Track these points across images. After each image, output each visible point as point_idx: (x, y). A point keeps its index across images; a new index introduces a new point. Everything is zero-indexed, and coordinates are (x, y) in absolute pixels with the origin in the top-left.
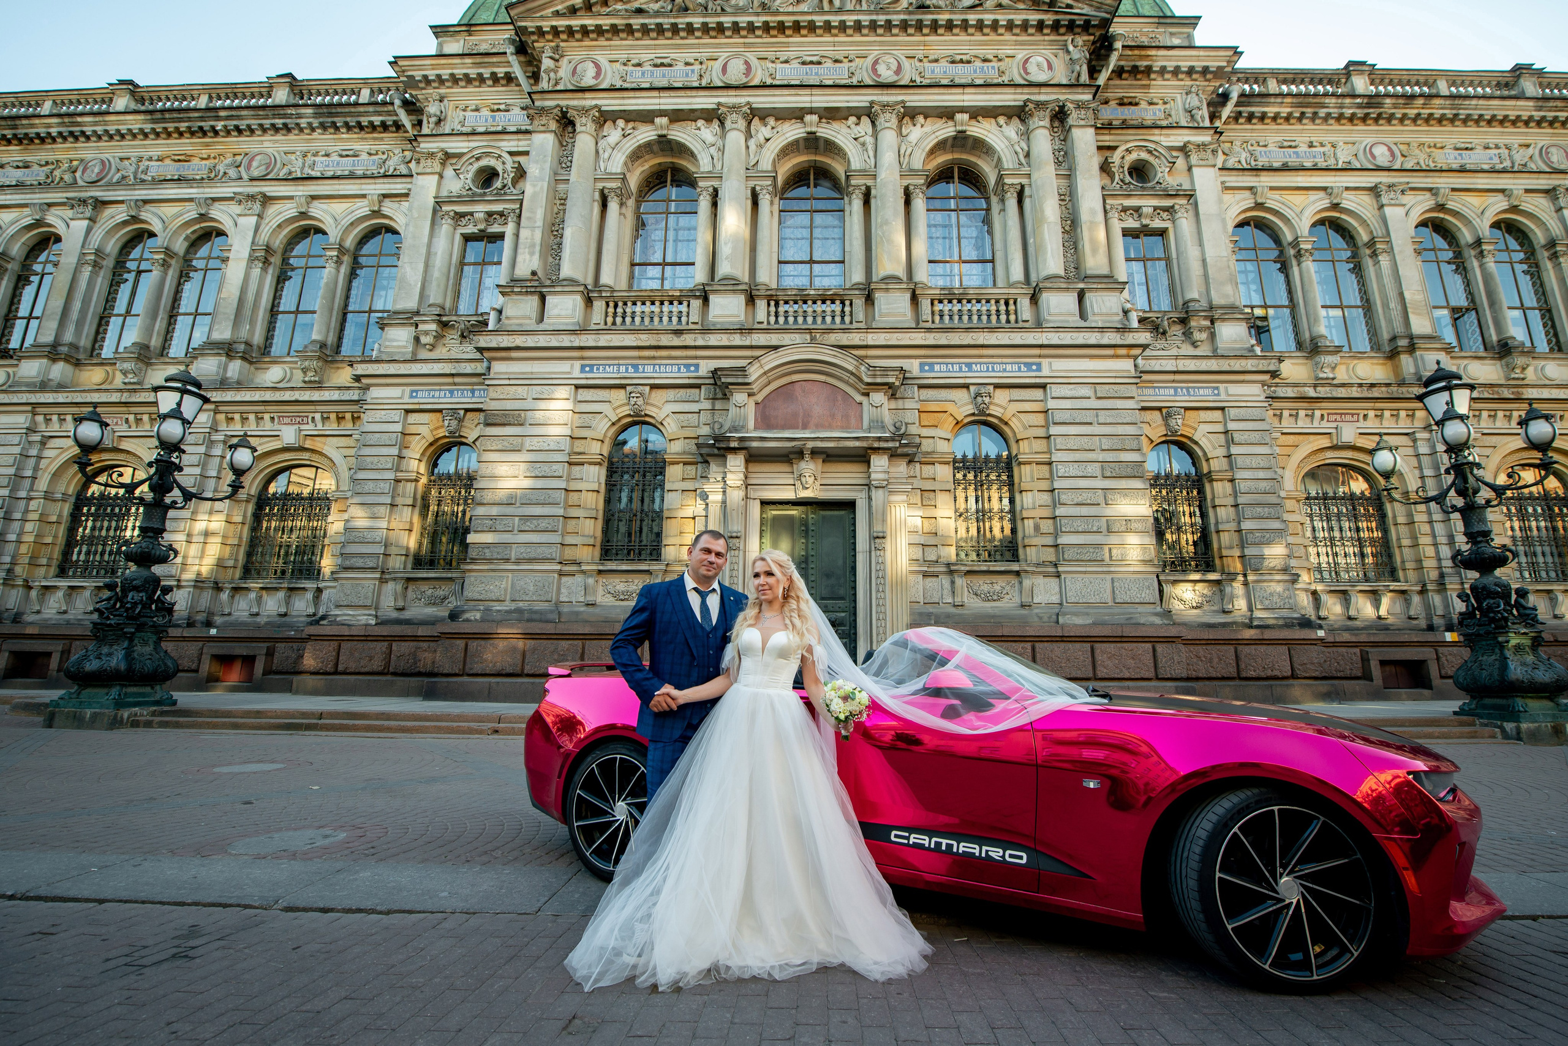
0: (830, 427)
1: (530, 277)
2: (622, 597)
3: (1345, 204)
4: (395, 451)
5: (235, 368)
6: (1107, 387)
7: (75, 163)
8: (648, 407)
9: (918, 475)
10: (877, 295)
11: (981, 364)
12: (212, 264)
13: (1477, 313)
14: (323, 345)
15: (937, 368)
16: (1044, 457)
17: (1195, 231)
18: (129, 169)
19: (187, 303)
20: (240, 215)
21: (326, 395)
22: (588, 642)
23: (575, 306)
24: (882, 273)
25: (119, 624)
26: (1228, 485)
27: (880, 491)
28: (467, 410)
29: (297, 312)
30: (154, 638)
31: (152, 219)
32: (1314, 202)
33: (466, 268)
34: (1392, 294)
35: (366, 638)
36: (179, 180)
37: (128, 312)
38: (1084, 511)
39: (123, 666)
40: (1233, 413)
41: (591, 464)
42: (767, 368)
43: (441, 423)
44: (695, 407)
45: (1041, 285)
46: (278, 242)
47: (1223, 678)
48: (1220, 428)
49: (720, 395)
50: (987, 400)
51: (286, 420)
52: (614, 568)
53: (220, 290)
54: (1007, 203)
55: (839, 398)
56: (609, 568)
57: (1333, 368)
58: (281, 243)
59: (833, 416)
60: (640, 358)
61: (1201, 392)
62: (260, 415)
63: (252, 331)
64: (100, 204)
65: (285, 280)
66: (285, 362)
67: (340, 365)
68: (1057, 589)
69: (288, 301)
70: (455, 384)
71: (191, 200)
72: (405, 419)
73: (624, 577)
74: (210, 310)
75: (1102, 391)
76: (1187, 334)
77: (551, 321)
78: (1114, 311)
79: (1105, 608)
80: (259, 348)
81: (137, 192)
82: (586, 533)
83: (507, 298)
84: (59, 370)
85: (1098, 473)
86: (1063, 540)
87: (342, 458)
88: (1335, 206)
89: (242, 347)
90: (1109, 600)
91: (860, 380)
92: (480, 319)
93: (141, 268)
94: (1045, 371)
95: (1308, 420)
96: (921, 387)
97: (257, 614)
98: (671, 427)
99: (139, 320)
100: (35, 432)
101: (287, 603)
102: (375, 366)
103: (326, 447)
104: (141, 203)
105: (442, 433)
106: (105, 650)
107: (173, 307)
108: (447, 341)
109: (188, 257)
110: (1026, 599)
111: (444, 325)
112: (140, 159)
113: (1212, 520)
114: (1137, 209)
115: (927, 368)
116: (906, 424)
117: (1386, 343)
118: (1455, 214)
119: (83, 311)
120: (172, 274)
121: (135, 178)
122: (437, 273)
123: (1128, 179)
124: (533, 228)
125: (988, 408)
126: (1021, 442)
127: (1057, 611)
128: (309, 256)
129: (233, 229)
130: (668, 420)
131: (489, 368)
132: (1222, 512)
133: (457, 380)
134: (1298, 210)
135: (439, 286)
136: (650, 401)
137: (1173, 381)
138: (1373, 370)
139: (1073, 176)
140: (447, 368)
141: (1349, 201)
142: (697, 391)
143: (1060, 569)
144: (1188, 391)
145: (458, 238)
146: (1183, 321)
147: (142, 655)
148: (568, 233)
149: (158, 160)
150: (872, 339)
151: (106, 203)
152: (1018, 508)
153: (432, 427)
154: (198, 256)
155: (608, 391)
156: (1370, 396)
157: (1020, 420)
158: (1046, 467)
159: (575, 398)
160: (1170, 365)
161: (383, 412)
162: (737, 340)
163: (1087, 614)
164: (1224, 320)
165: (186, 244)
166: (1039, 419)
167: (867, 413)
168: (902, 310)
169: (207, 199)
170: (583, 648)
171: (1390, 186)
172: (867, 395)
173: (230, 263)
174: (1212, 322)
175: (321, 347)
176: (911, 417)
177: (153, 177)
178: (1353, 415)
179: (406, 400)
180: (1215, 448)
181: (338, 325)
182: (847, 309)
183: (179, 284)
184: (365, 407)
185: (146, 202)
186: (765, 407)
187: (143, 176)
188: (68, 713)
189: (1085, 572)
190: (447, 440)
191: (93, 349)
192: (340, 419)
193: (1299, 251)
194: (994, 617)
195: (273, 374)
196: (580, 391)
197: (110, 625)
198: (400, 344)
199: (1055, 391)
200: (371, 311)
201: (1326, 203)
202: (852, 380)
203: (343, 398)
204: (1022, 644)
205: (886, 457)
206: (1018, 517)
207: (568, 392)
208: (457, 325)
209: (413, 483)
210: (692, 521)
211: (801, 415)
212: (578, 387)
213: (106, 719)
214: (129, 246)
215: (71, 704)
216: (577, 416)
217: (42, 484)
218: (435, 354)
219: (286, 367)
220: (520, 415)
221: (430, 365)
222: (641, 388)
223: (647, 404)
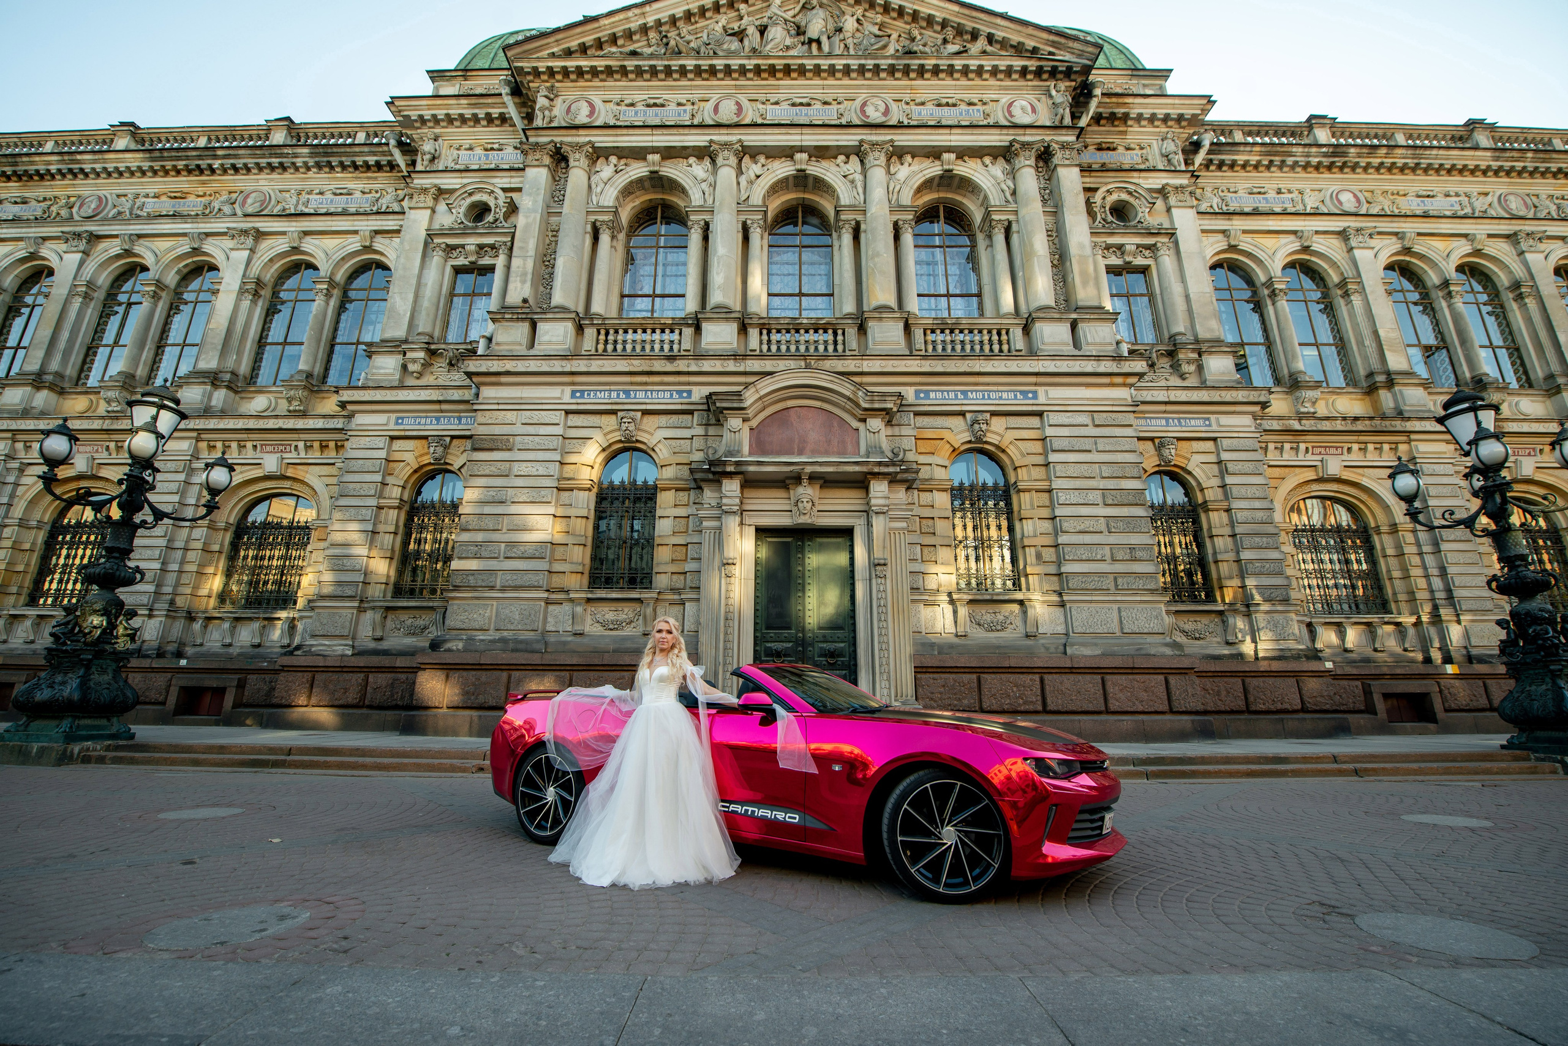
0: (827, 453)
1: (521, 305)
2: (612, 627)
3: (1315, 247)
4: (378, 478)
5: (219, 397)
6: (1104, 415)
7: (72, 199)
8: (640, 433)
9: (916, 502)
10: (871, 324)
11: (976, 391)
12: (203, 296)
13: (1448, 351)
14: (309, 375)
15: (932, 395)
16: (1044, 485)
17: (1177, 268)
18: (125, 205)
19: (175, 335)
20: (232, 249)
21: (310, 423)
22: (575, 673)
23: (566, 332)
24: (874, 303)
25: (75, 650)
26: (1224, 515)
27: (881, 517)
28: (453, 437)
29: (285, 343)
30: (114, 666)
31: (146, 253)
32: (1286, 245)
33: (455, 299)
34: (1366, 332)
35: (342, 669)
36: (174, 215)
37: (116, 343)
38: (1087, 539)
39: (76, 696)
40: (1226, 443)
41: (580, 490)
42: (762, 393)
43: (426, 450)
44: (687, 433)
45: (1034, 315)
46: (269, 276)
47: (1232, 712)
48: (1213, 458)
49: (713, 421)
50: (984, 427)
51: (269, 448)
52: (604, 596)
53: (208, 322)
54: (994, 238)
55: (835, 424)
56: (598, 596)
57: (1314, 403)
58: (272, 276)
59: (829, 442)
60: (632, 384)
61: (1193, 422)
62: (242, 443)
63: (238, 361)
64: (95, 238)
65: (274, 313)
66: (270, 392)
67: (325, 395)
68: (1062, 619)
69: (276, 333)
70: (442, 411)
71: (184, 235)
72: (390, 445)
73: (613, 606)
74: (198, 341)
75: (1099, 419)
76: (1176, 367)
77: (542, 347)
78: (1108, 340)
79: (1112, 638)
80: (245, 378)
81: (132, 227)
82: (575, 560)
83: (497, 324)
84: (42, 398)
85: (1100, 501)
86: (1067, 568)
87: (324, 487)
88: (1306, 249)
89: (228, 377)
90: (1117, 630)
91: (857, 405)
92: (469, 347)
93: (132, 300)
94: (1042, 399)
95: (1293, 453)
96: (917, 414)
97: (230, 645)
98: (663, 453)
99: (126, 350)
100: (15, 459)
101: (261, 634)
102: (361, 392)
104: (135, 238)
105: (427, 459)
106: (59, 678)
107: (161, 338)
108: (434, 369)
109: (179, 290)
110: (1031, 629)
111: (432, 353)
112: (137, 196)
113: (1210, 551)
114: (1120, 247)
115: (922, 395)
116: (905, 451)
117: (1363, 379)
118: (1422, 257)
119: (71, 341)
120: (161, 307)
121: (131, 214)
122: (426, 303)
123: (1110, 218)
124: (525, 258)
125: (985, 436)
126: (1019, 470)
127: (1063, 641)
128: (300, 290)
129: (225, 263)
130: (660, 446)
131: (477, 395)
132: (1219, 542)
133: (444, 407)
134: (1270, 253)
135: (428, 315)
136: (642, 427)
137: (1165, 412)
138: (1351, 405)
139: (1060, 213)
140: (435, 395)
141: (1319, 244)
142: (690, 417)
143: (1065, 598)
144: (1179, 422)
145: (448, 270)
146: (1171, 354)
147: (99, 684)
148: (560, 263)
149: (155, 197)
150: (867, 366)
151: (100, 237)
152: (1018, 536)
153: (417, 454)
154: (189, 289)
155: (598, 416)
156: (1354, 429)
157: (1018, 448)
158: (1046, 495)
159: (565, 424)
160: (1161, 396)
161: (367, 439)
162: (731, 366)
163: (1096, 645)
164: (1211, 353)
165: (178, 278)
166: (1037, 447)
167: (864, 439)
168: (896, 339)
169: (200, 234)
170: (571, 679)
171: (1358, 230)
172: (864, 421)
173: (220, 295)
174: (1200, 356)
175: (307, 377)
176: (908, 443)
177: (148, 213)
178: (1337, 448)
179: (392, 426)
180: (1209, 478)
181: (326, 356)
182: (840, 338)
183: (169, 316)
184: (350, 433)
185: (140, 236)
186: (759, 432)
187: (139, 212)
188: (13, 746)
189: (1091, 602)
190: (433, 467)
191: (79, 378)
192: (323, 447)
193: (1274, 290)
194: (998, 647)
195: (259, 403)
196: (571, 416)
197: (66, 650)
198: (387, 371)
199: (1054, 418)
200: (358, 343)
201: (1296, 246)
202: (849, 405)
203: (327, 426)
204: (1031, 676)
205: (886, 482)
206: (1019, 545)
207: (558, 417)
208: (445, 353)
209: (396, 511)
210: (684, 549)
211: (797, 441)
212: (568, 412)
213: (54, 754)
214: (122, 278)
215: (17, 738)
216: (567, 441)
217: (18, 512)
218: (422, 382)
219: (271, 396)
220: (508, 440)
221: (417, 392)
222: (632, 414)
223: (639, 430)
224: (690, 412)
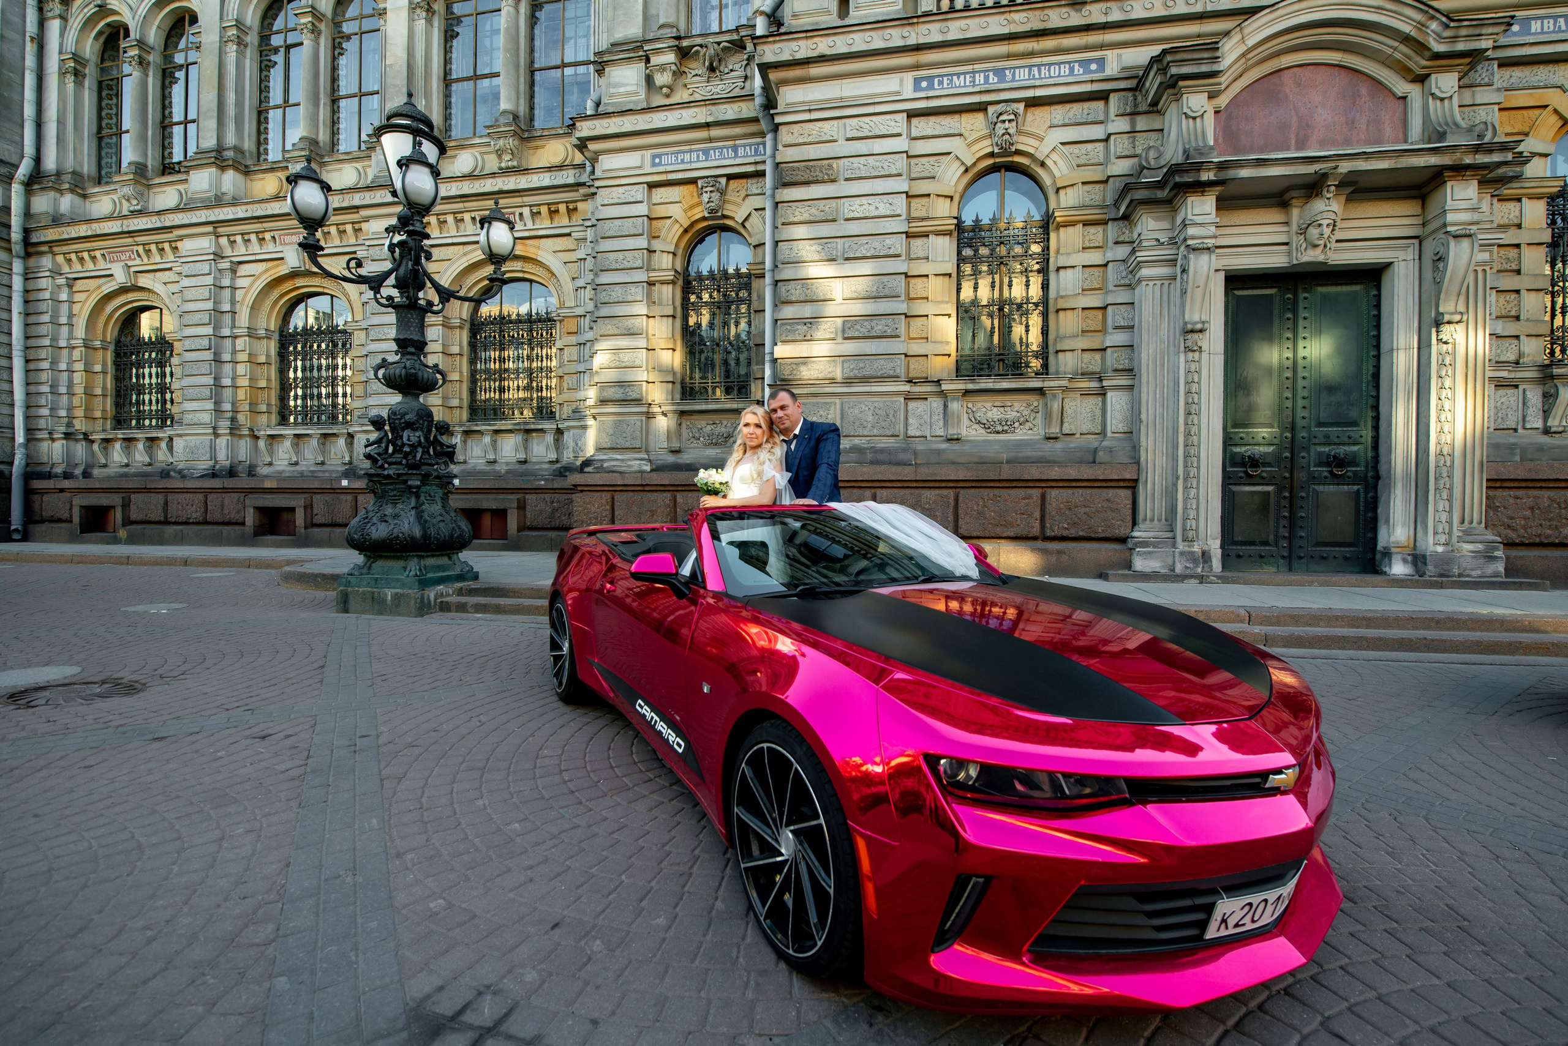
0: (1347, 142)
2: (999, 428)
4: (642, 243)
12: (367, 24)
14: (515, 117)
15: (1537, 25)
19: (347, 84)
21: (535, 181)
22: (962, 491)
25: (399, 475)
27: (1465, 243)
28: (730, 177)
29: (476, 77)
30: (440, 492)
35: (643, 488)
37: (286, 102)
39: (416, 532)
41: (938, 233)
42: (1251, 42)
44: (1098, 132)
49: (1148, 105)
52: (990, 386)
53: (383, 57)
55: (1364, 92)
56: (982, 386)
59: (1351, 124)
60: (1009, 56)
62: (459, 216)
65: (452, 37)
66: (472, 146)
67: (539, 143)
69: (462, 62)
70: (710, 140)
72: (650, 196)
73: (999, 399)
74: (376, 86)
77: (862, 10)
80: (441, 126)
82: (939, 338)
84: (230, 180)
87: (562, 266)
91: (1422, 50)
92: (735, 37)
93: (289, 42)
96: (1505, 63)
97: (494, 462)
98: (1058, 168)
100: (223, 258)
101: (526, 448)
103: (540, 253)
105: (698, 213)
106: (389, 510)
107: (333, 88)
108: (688, 79)
109: (336, 21)
111: (684, 54)
115: (1517, 28)
119: (239, 104)
120: (324, 44)
130: (1053, 156)
131: (770, 104)
133: (715, 132)
136: (1027, 128)
140: (700, 115)
142: (1100, 104)
147: (432, 516)
153: (685, 206)
154: (348, 15)
155: (956, 117)
159: (909, 133)
161: (621, 189)
167: (1419, 112)
170: (956, 500)
172: (1421, 79)
173: (390, 16)
175: (513, 119)
176: (1493, 115)
179: (648, 169)
181: (527, 88)
183: (334, 58)
184: (596, 185)
186: (1229, 117)
188: (364, 593)
190: (705, 224)
191: (259, 154)
192: (553, 213)
195: (465, 160)
196: (915, 121)
197: (389, 477)
198: (629, 89)
200: (564, 65)
202: (1403, 52)
203: (556, 182)
205: (1475, 183)
207: (898, 123)
208: (703, 51)
209: (670, 287)
210: (1099, 314)
211: (1294, 126)
212: (911, 115)
213: (412, 602)
214: (270, 14)
215: (365, 583)
216: (913, 161)
217: (243, 320)
218: (676, 99)
219: (475, 151)
220: (830, 166)
221: (677, 113)
222: (1014, 106)
223: (1019, 132)
224: (1103, 96)
